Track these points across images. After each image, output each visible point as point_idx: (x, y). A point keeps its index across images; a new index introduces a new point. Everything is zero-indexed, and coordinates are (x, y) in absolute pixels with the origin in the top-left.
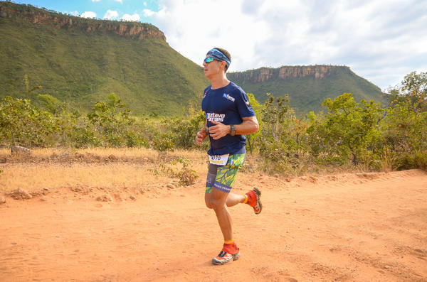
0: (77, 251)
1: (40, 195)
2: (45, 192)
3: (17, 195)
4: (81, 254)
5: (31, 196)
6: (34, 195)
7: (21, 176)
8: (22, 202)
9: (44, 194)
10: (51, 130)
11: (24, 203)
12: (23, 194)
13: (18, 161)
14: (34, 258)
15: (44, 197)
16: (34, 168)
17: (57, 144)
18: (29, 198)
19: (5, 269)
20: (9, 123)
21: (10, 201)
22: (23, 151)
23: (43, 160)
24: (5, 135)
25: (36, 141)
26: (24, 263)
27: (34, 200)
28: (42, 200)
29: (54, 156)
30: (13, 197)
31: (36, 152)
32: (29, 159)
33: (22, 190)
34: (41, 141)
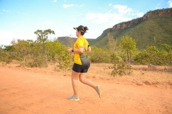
0: (168, 111)
1: (155, 84)
2: (157, 83)
3: (147, 83)
4: (169, 113)
5: (152, 84)
6: (153, 84)
7: (151, 76)
8: (148, 86)
9: (157, 84)
10: (165, 58)
11: (149, 86)
12: (149, 82)
13: (151, 70)
14: (148, 108)
15: (157, 85)
16: (156, 73)
17: (168, 64)
18: (151, 85)
19: (137, 108)
20: (147, 56)
21: (144, 84)
22: (153, 66)
23: (160, 70)
24: (147, 60)
25: (158, 63)
26: (144, 108)
27: (153, 85)
28: (156, 86)
29: (165, 69)
30: (145, 83)
31: (158, 67)
32: (154, 70)
33: (148, 81)
34: (160, 63)
